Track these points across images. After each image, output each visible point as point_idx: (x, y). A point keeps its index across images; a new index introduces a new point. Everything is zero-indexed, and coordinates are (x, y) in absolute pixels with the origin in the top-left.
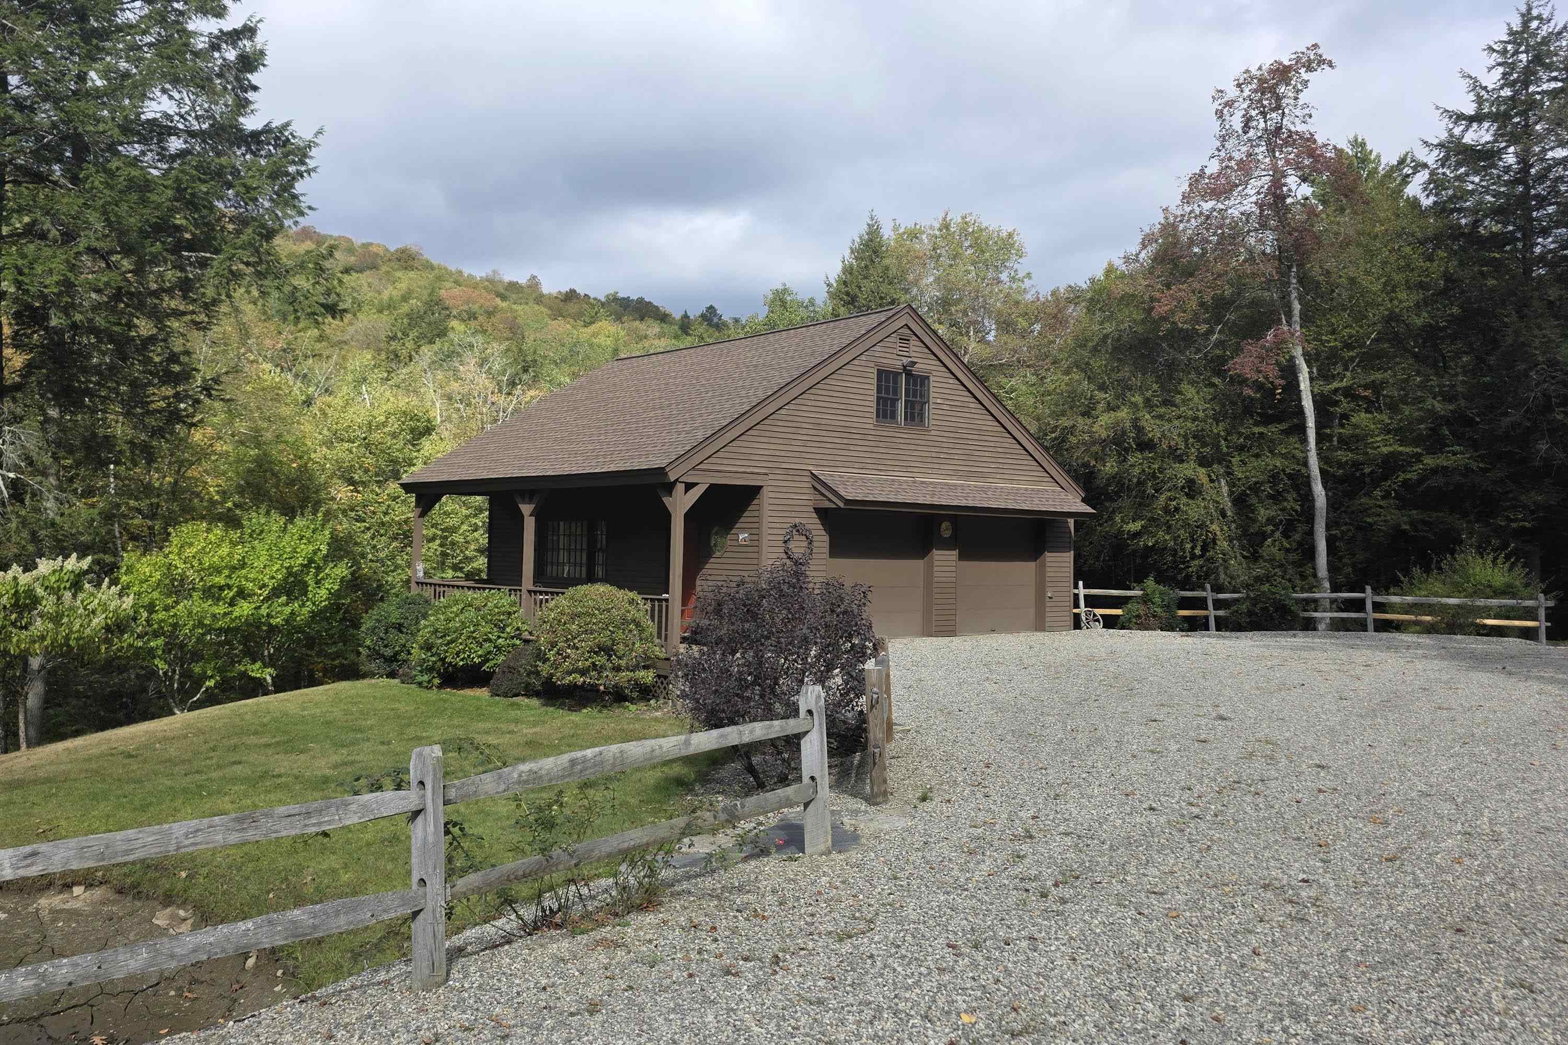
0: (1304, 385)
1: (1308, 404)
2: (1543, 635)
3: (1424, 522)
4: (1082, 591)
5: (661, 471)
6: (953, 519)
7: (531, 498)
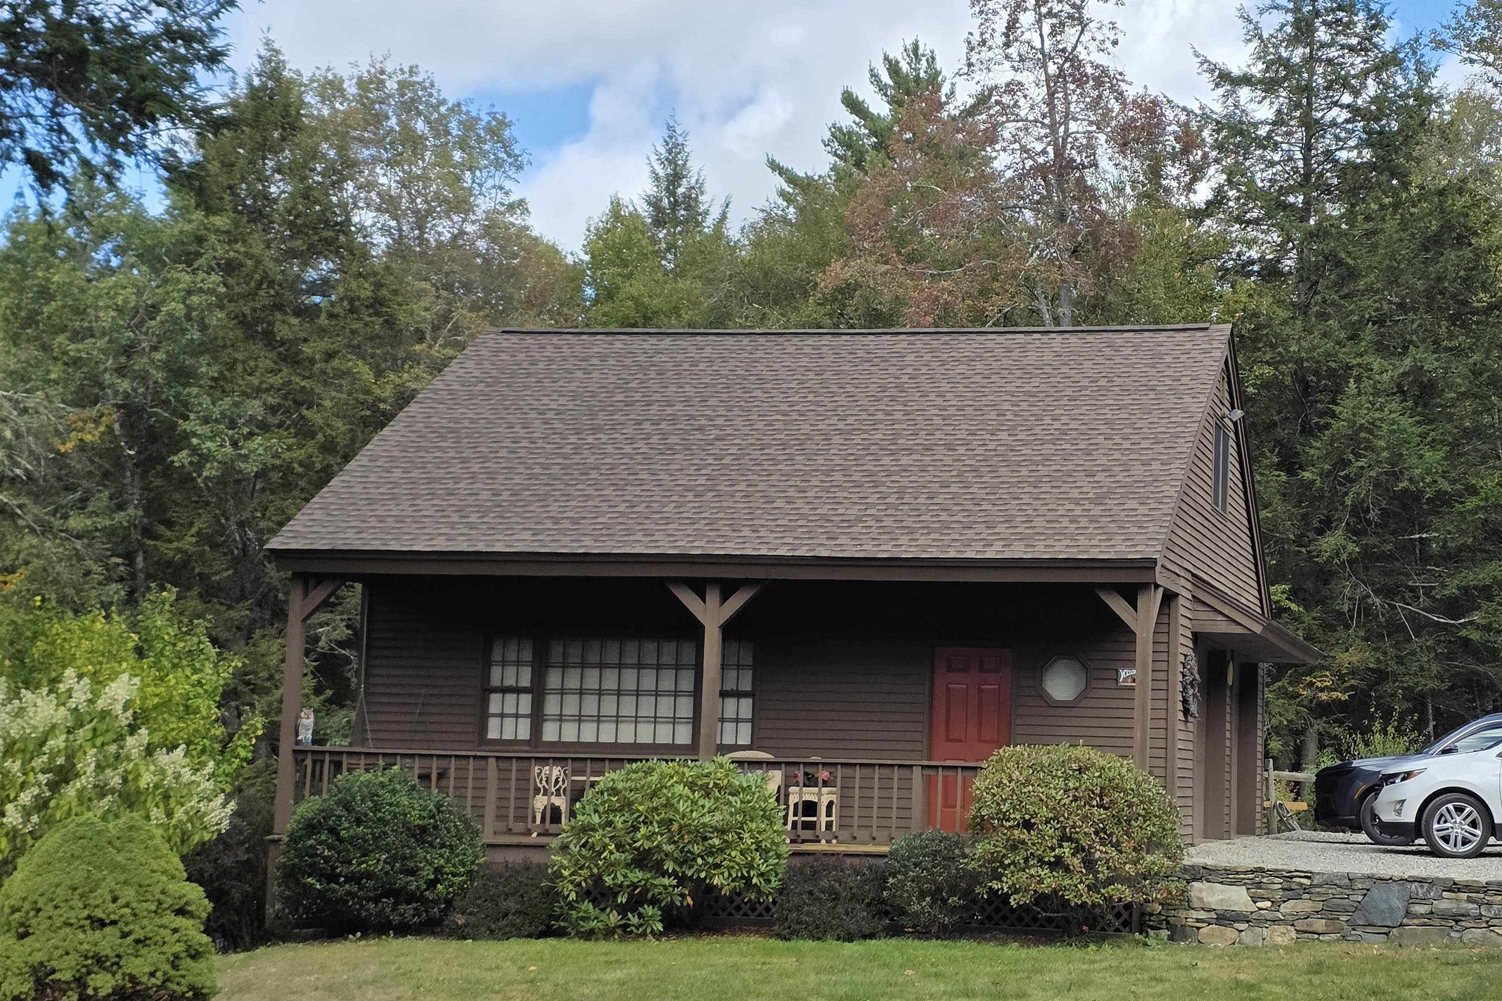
7: (725, 598)
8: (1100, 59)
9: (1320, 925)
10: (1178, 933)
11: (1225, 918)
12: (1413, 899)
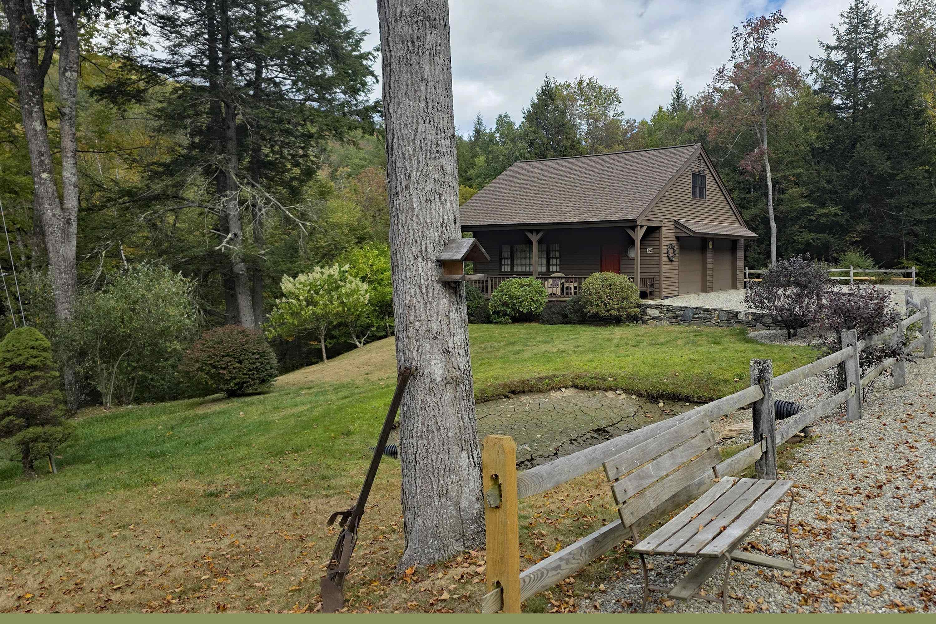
0: (769, 175)
1: (770, 183)
2: (914, 283)
3: (818, 239)
4: (748, 271)
5: (634, 221)
6: (713, 239)
7: (537, 233)
8: (771, 50)
9: (674, 320)
10: (644, 322)
11: (654, 318)
12: (694, 313)
